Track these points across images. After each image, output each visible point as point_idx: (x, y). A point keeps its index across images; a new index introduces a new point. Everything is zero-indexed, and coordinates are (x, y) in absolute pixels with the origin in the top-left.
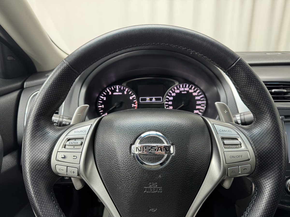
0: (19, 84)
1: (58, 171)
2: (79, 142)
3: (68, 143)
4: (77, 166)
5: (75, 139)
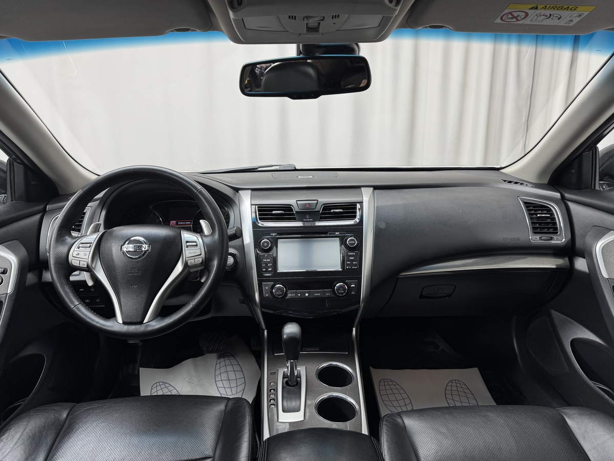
0: (41, 207)
1: (74, 264)
2: (89, 245)
3: (81, 245)
4: (87, 260)
5: (86, 243)
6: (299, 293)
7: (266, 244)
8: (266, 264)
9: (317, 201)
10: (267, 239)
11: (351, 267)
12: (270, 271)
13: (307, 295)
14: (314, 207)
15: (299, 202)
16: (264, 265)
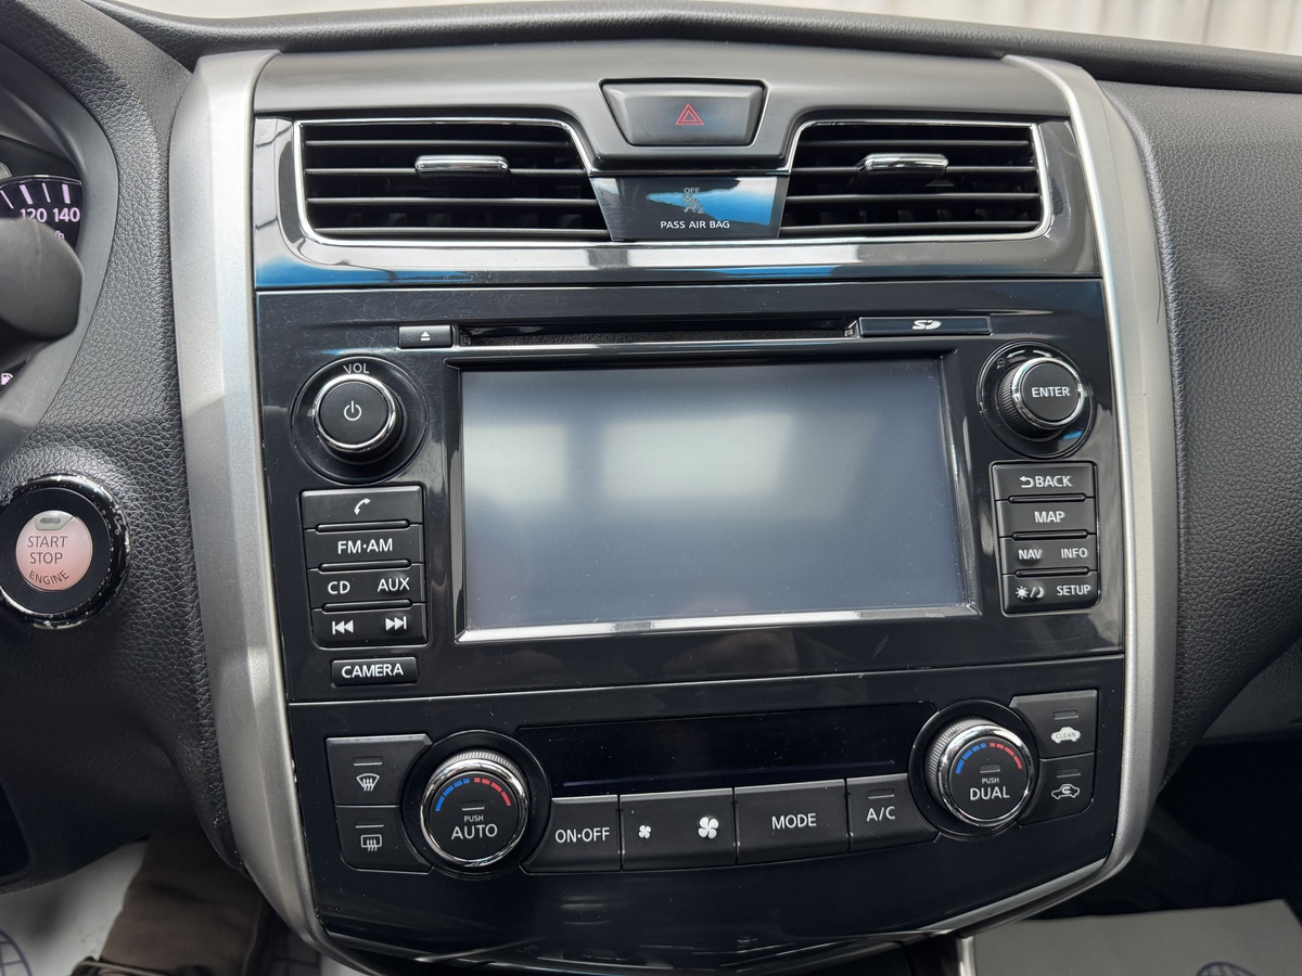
6: (646, 813)
7: (353, 414)
8: (365, 573)
9: (756, 89)
10: (374, 368)
11: (1051, 590)
12: (397, 636)
13: (708, 827)
14: (741, 131)
15: (619, 94)
16: (345, 587)
